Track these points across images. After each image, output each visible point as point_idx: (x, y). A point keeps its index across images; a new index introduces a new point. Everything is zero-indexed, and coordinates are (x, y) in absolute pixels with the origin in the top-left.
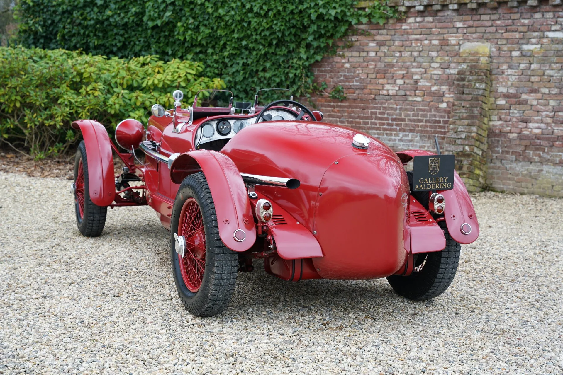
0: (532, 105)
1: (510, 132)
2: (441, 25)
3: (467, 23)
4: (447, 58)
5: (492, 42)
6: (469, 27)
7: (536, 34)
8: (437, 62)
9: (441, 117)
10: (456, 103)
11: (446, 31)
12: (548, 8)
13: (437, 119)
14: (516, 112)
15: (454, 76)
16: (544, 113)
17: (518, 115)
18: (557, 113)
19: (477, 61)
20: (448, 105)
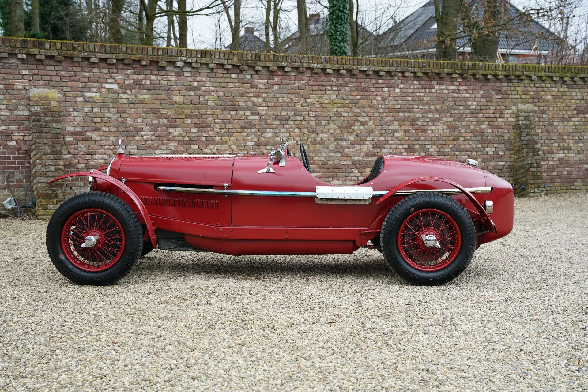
0: (95, 141)
1: (79, 163)
2: (6, 71)
3: (33, 71)
4: (14, 101)
5: (58, 89)
6: (35, 74)
7: (95, 85)
8: (3, 105)
9: (11, 153)
10: (38, 141)
11: (11, 76)
12: (104, 65)
13: (6, 155)
14: (82, 146)
15: (23, 117)
16: (106, 147)
17: (85, 149)
18: (115, 147)
19: (49, 104)
20: (17, 142)
